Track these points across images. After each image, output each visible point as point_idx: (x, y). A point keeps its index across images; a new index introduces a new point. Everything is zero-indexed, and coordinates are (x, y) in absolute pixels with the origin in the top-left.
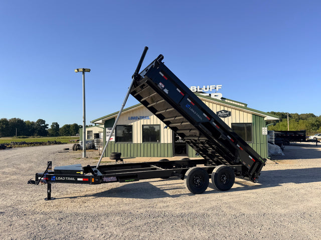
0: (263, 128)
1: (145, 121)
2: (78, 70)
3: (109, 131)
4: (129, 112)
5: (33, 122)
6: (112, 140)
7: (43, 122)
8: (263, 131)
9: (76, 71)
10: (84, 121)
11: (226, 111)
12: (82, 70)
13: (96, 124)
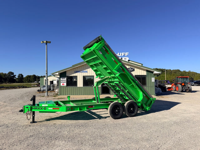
0: (152, 78)
1: (85, 73)
2: (43, 42)
3: (62, 79)
4: (75, 68)
5: (5, 74)
6: (64, 85)
7: (13, 73)
8: (152, 79)
9: (42, 42)
10: (47, 74)
11: (132, 68)
12: (45, 42)
13: (54, 75)
